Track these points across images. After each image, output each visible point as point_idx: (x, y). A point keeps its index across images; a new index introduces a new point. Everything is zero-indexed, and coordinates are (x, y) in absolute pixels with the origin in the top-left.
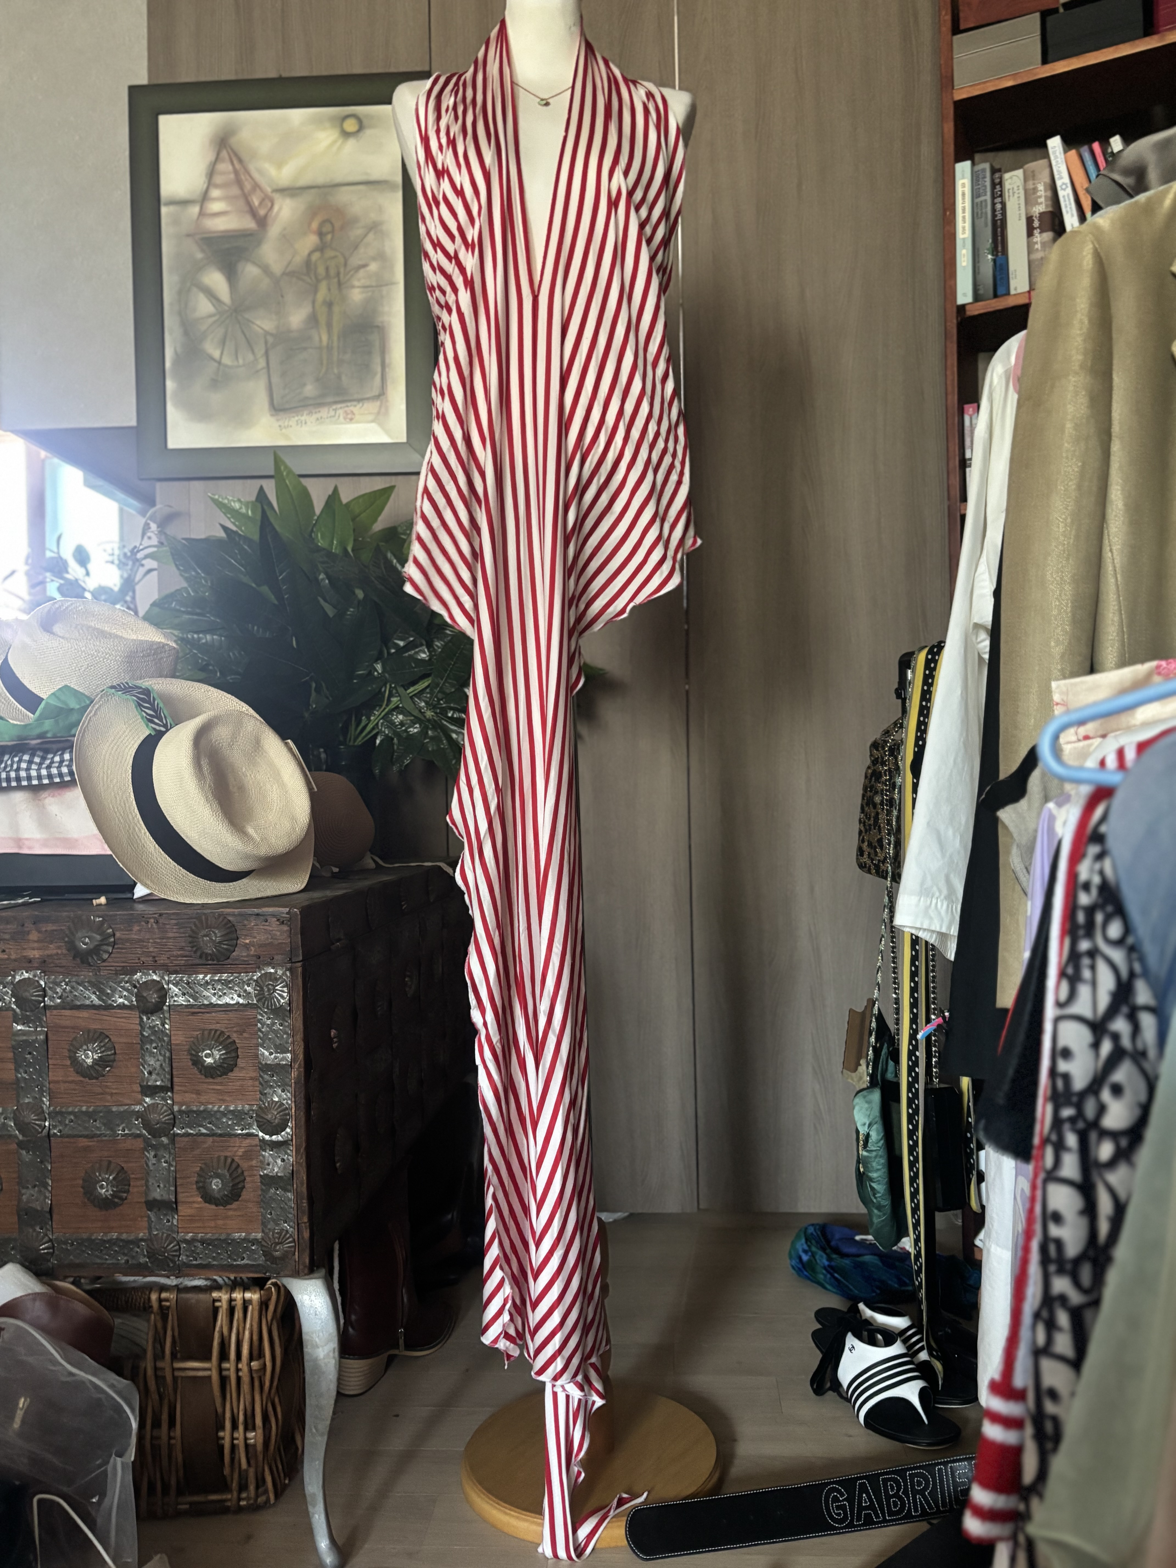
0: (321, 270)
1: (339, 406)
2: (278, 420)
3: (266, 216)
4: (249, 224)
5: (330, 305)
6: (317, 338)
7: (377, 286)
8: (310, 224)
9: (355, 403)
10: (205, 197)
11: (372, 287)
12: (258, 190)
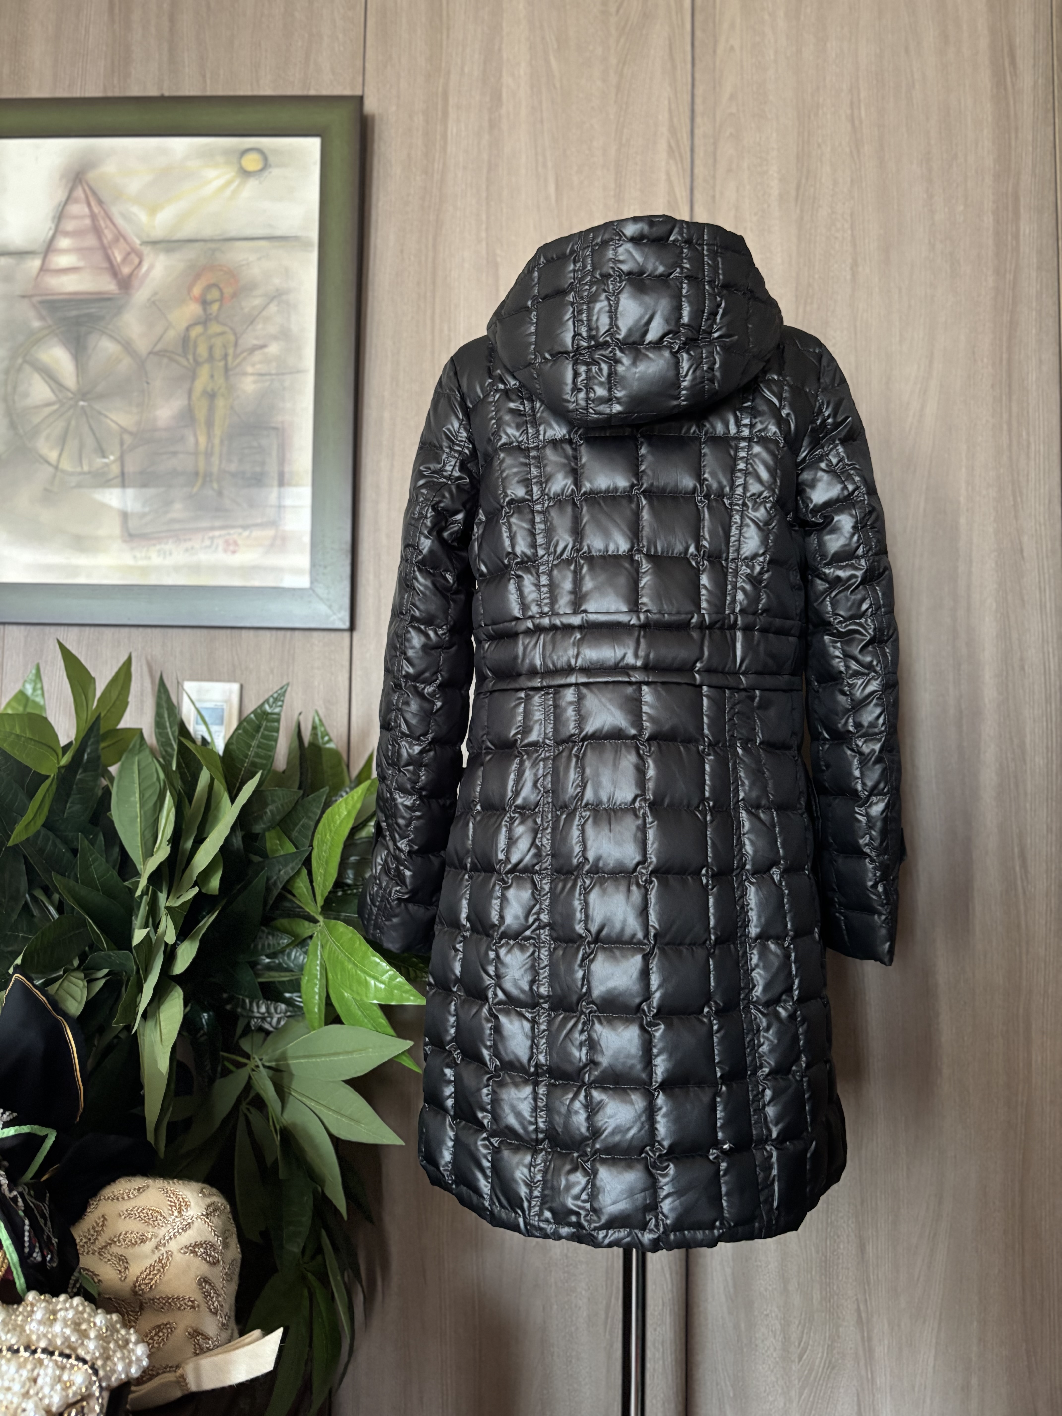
0: (202, 350)
1: (217, 533)
2: (132, 549)
3: (131, 275)
4: (108, 285)
5: (211, 396)
6: (191, 440)
7: (277, 374)
8: (190, 289)
9: (240, 530)
10: (49, 248)
11: (270, 374)
12: (122, 240)
